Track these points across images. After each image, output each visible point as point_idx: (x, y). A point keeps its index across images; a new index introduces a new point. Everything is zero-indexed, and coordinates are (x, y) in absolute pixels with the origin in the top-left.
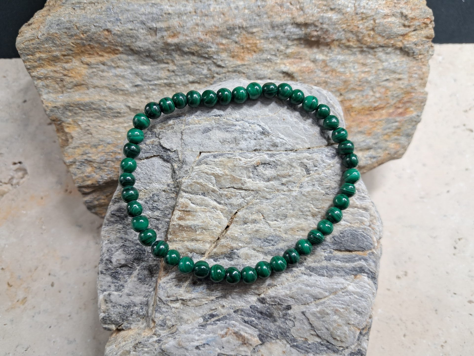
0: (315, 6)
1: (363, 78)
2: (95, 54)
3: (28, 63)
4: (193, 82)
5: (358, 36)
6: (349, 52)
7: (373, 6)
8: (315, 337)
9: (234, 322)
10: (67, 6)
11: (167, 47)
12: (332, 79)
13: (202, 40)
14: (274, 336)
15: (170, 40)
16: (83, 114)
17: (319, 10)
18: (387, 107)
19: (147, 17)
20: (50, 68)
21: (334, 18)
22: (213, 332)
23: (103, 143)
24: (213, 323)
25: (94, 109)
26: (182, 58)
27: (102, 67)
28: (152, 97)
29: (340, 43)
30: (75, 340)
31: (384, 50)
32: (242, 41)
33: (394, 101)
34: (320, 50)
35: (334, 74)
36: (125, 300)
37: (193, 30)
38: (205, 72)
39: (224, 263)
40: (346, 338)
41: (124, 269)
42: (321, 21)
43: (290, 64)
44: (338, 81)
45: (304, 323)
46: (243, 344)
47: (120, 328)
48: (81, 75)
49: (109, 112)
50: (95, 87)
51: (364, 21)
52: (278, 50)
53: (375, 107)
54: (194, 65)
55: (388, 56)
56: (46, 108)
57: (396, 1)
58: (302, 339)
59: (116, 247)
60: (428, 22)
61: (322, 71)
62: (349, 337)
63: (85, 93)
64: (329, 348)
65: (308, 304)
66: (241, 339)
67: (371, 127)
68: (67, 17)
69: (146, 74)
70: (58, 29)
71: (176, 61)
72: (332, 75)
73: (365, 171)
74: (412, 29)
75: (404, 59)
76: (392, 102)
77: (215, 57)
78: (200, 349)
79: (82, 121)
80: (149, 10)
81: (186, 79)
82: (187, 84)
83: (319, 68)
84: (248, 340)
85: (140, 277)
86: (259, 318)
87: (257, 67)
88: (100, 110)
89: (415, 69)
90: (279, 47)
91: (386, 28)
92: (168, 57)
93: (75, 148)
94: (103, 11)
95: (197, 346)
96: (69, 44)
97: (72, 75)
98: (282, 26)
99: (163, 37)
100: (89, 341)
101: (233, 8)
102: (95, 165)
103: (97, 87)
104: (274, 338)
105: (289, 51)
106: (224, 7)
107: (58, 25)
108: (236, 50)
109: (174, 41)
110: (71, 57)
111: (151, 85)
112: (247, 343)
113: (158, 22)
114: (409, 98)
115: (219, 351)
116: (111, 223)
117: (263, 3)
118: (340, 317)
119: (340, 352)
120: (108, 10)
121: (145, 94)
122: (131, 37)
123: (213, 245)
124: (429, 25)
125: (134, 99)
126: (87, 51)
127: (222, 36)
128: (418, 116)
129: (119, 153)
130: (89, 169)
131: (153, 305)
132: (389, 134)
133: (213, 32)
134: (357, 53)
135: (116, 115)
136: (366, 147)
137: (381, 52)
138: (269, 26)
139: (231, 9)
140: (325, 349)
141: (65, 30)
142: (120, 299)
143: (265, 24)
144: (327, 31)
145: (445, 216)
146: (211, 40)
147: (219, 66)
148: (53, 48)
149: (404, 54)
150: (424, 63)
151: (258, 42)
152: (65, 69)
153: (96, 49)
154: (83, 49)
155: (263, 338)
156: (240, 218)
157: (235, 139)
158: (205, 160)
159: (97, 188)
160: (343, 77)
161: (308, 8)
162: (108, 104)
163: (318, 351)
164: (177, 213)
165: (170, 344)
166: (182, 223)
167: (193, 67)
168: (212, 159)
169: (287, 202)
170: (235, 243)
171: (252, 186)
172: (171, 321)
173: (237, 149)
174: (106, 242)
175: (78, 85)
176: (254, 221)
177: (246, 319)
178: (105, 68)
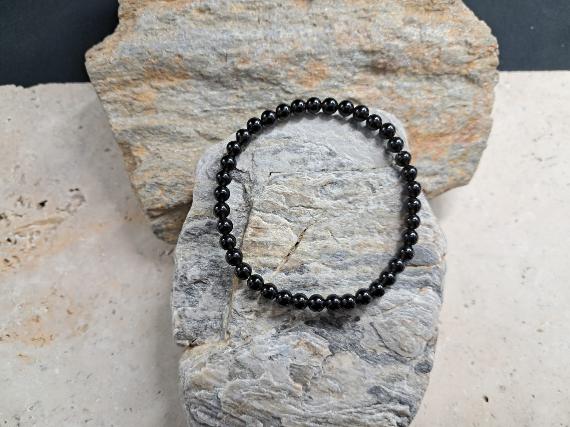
0: (382, 34)
1: (429, 104)
2: (165, 79)
3: (98, 88)
4: (261, 108)
5: (423, 64)
6: (415, 79)
7: (438, 35)
8: (383, 348)
9: (304, 333)
10: (140, 32)
11: (237, 73)
12: (398, 106)
13: (271, 66)
14: (344, 348)
15: (240, 66)
16: (153, 138)
17: (386, 38)
18: (453, 133)
19: (217, 43)
20: (120, 92)
21: (401, 45)
22: (285, 343)
23: (174, 166)
24: (285, 333)
25: (164, 133)
26: (251, 84)
27: (171, 92)
28: (220, 122)
29: (406, 71)
30: (138, 367)
31: (449, 77)
32: (310, 68)
33: (460, 128)
34: (386, 76)
35: (400, 100)
36: (200, 315)
37: (263, 57)
38: (273, 98)
39: (295, 276)
40: (413, 348)
41: (199, 284)
42: (387, 48)
43: (357, 90)
44: (404, 107)
45: (372, 335)
46: (314, 355)
47: (194, 343)
48: (150, 99)
50: (164, 111)
51: (430, 49)
52: (345, 77)
53: (441, 133)
54: (263, 92)
55: (453, 83)
56: (115, 132)
57: (460, 30)
58: (371, 350)
59: (190, 264)
60: (493, 50)
61: (389, 98)
62: (417, 348)
63: (153, 117)
64: (397, 359)
65: (375, 315)
66: (312, 350)
67: (437, 153)
68: (140, 43)
69: (215, 99)
70: (131, 54)
71: (245, 88)
72: (398, 102)
73: (431, 197)
74: (477, 57)
75: (469, 86)
76: (458, 128)
77: (283, 83)
78: (273, 360)
79: (151, 145)
80: (219, 36)
81: (255, 105)
82: (255, 110)
83: (386, 95)
84: (319, 350)
85: (214, 291)
86: (329, 330)
87: (325, 93)
88: (169, 134)
89: (480, 96)
90: (346, 74)
91: (451, 56)
92: (237, 83)
93: (144, 171)
94: (176, 37)
95: (270, 357)
96: (140, 69)
97: (141, 99)
98: (349, 53)
99: (233, 63)
100: (152, 368)
101: (302, 36)
102: (165, 188)
103: (166, 111)
104: (344, 350)
105: (356, 78)
106: (292, 34)
107: (130, 50)
108: (304, 76)
109: (245, 67)
110: (141, 82)
111: (220, 110)
112: (318, 353)
113: (229, 48)
114: (475, 125)
115: (291, 362)
116: (185, 241)
117: (332, 31)
118: (407, 328)
119: (408, 363)
120: (180, 36)
121: (213, 119)
122: (201, 62)
123: (284, 261)
124: (494, 53)
125: (203, 124)
126: (156, 75)
127: (291, 63)
128: (483, 142)
129: (190, 177)
130: (159, 192)
131: (228, 318)
132: (455, 160)
133: (283, 59)
134: (423, 80)
135: (186, 139)
136: (432, 173)
137: (447, 79)
138: (337, 53)
139: (300, 37)
140: (394, 359)
141: (137, 56)
142: (195, 314)
143: (333, 51)
144: (393, 58)
145: (513, 245)
146: (280, 66)
147: (287, 92)
148: (124, 73)
149: (469, 82)
150: (489, 90)
151: (326, 69)
152: (134, 93)
153: (166, 74)
154: (153, 74)
155: (333, 349)
156: (309, 235)
157: (304, 159)
158: (275, 180)
159: (166, 211)
160: (409, 104)
161: (375, 36)
162: (178, 128)
163: (386, 362)
164: (250, 230)
165: (244, 354)
166: (255, 239)
167: (261, 93)
168: (281, 179)
169: (354, 220)
170: (305, 258)
171: (320, 205)
172: (246, 332)
173: (306, 169)
174: (181, 259)
175: (147, 109)
176: (323, 238)
177: (317, 330)
178: (174, 92)
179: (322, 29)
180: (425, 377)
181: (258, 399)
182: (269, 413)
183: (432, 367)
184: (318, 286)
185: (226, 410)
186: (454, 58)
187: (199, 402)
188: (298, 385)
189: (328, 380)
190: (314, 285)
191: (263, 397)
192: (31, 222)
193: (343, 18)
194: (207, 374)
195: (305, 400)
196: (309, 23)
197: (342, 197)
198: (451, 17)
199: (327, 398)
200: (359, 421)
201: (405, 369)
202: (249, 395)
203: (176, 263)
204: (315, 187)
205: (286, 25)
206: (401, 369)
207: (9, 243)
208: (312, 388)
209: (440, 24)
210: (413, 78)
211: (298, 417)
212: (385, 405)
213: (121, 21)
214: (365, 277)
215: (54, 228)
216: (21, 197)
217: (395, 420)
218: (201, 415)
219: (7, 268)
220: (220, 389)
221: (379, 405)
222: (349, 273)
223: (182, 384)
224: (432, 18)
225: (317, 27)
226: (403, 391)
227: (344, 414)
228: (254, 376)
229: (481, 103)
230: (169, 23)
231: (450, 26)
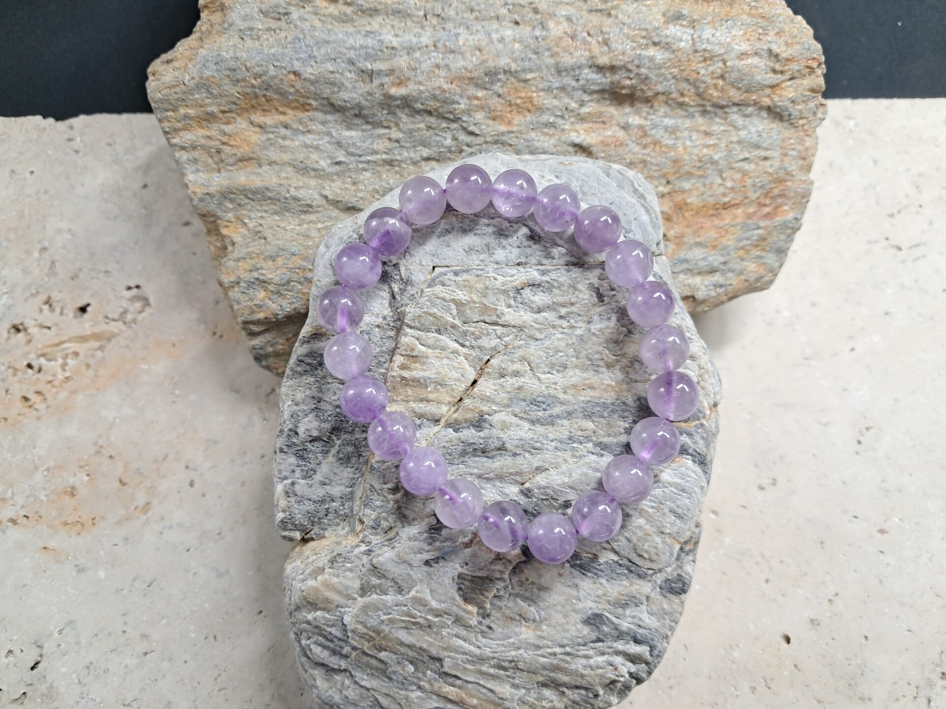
0: (628, 38)
1: (705, 156)
2: (273, 111)
3: (166, 124)
4: (428, 159)
5: (697, 88)
6: (683, 113)
7: (723, 39)
8: (609, 553)
10: (232, 33)
11: (389, 102)
12: (654, 157)
13: (444, 91)
15: (393, 91)
16: (252, 206)
17: (634, 45)
18: (745, 204)
19: (357, 53)
20: (201, 132)
21: (659, 57)
22: (452, 540)
23: (285, 253)
25: (270, 198)
26: (412, 119)
27: (283, 131)
28: (362, 182)
30: (228, 572)
31: (740, 110)
32: (509, 93)
33: (757, 195)
34: (635, 108)
35: (657, 148)
36: (319, 492)
37: (431, 75)
38: (448, 142)
39: (470, 435)
40: (657, 555)
41: (316, 444)
42: (636, 62)
43: (586, 131)
44: (664, 160)
46: (496, 559)
47: (308, 536)
48: (249, 144)
49: (293, 204)
50: (272, 163)
51: (708, 62)
52: (566, 109)
53: (725, 204)
54: (431, 132)
55: (748, 119)
56: (192, 195)
57: (760, 31)
58: (590, 556)
59: (304, 411)
60: (815, 64)
61: (638, 144)
62: (664, 554)
63: (254, 173)
64: (631, 571)
67: (718, 236)
68: (232, 52)
69: (353, 144)
70: (217, 70)
71: (401, 125)
72: (654, 150)
73: (706, 309)
74: (787, 76)
75: (774, 125)
76: (754, 196)
77: (464, 119)
78: (431, 566)
79: (250, 218)
80: (360, 41)
81: (418, 154)
82: (419, 162)
83: (634, 139)
85: (341, 456)
87: (533, 135)
88: (279, 200)
89: (792, 141)
90: (568, 104)
91: (744, 74)
92: (390, 117)
93: (238, 260)
94: (289, 43)
95: (427, 561)
96: (233, 95)
97: (235, 143)
98: (574, 70)
100: (250, 573)
101: (495, 40)
102: (271, 288)
103: (275, 163)
105: (585, 110)
106: (481, 38)
107: (217, 63)
108: (499, 108)
109: (402, 91)
110: (234, 115)
111: (361, 162)
112: (504, 558)
113: (375, 61)
114: (782, 190)
115: (460, 570)
116: (296, 374)
117: (544, 33)
118: (648, 520)
119: (649, 578)
120: (297, 41)
121: (350, 177)
122: (331, 84)
123: (453, 409)
124: (817, 70)
125: (333, 185)
126: (260, 105)
127: (477, 85)
128: (796, 219)
129: (310, 270)
130: (261, 294)
131: (361, 498)
132: (747, 248)
133: (464, 78)
134: (697, 115)
135: (305, 209)
136: (707, 269)
137: (737, 113)
138: (553, 70)
139: (493, 42)
140: (626, 571)
141: (228, 73)
142: (309, 490)
143: (547, 67)
144: (647, 78)
146: (458, 90)
147: (471, 133)
148: (208, 101)
149: (775, 118)
150: (809, 133)
151: (535, 95)
152: (225, 134)
153: (275, 103)
154: (254, 102)
155: (528, 553)
156: (494, 369)
157: (487, 246)
158: (441, 279)
159: (273, 325)
160: (673, 154)
161: (617, 41)
162: (292, 189)
163: (614, 576)
164: (399, 359)
165: (385, 556)
166: (406, 374)
167: (428, 134)
168: (451, 277)
169: (567, 345)
170: (486, 405)
171: (514, 320)
172: (388, 520)
173: (491, 262)
174: (290, 403)
175: (244, 160)
176: (516, 374)
178: (288, 132)
179: (529, 29)
180: (677, 601)
181: (406, 628)
182: (424, 650)
183: (689, 586)
184: (506, 450)
185: (355, 644)
186: (748, 78)
187: (313, 630)
188: (470, 607)
189: (519, 600)
190: (499, 449)
191: (414, 624)
192: (65, 338)
193: (563, 11)
194: (327, 585)
195: (482, 632)
196: (508, 19)
197: (548, 308)
198: (746, 8)
199: (517, 630)
200: (566, 668)
201: (644, 588)
202: (391, 621)
203: (282, 409)
204: (505, 292)
205: (469, 23)
206: (637, 587)
207: (30, 371)
208: (493, 612)
209: (727, 21)
210: (681, 112)
211: (470, 658)
212: (610, 644)
213: (202, 15)
214: (581, 438)
215: (101, 348)
216: (49, 298)
217: (625, 668)
218: (317, 650)
219: (26, 410)
220: (347, 609)
221: (600, 644)
222: (557, 431)
223: (287, 600)
224: (714, 10)
225: (521, 27)
226: (641, 623)
227: (544, 657)
228: (400, 591)
230: (279, 19)
231: (742, 24)
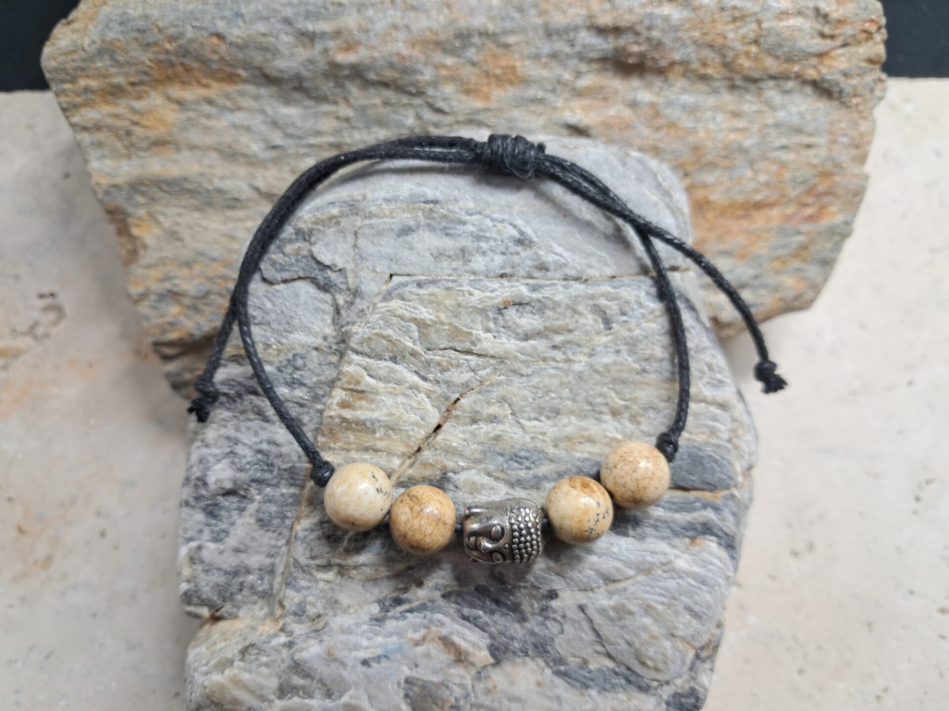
1: (732, 142)
2: (194, 83)
3: (64, 99)
5: (724, 56)
6: (706, 88)
8: (603, 657)
9: (439, 616)
11: (335, 72)
12: (668, 142)
13: (404, 58)
14: (521, 650)
15: (340, 58)
16: (168, 201)
17: (644, 1)
18: (782, 204)
19: (295, 10)
20: (107, 109)
21: (675, 17)
22: (398, 634)
23: (204, 258)
24: (398, 615)
25: (190, 192)
26: (364, 93)
27: (207, 109)
29: (687, 70)
30: (140, 644)
31: (778, 86)
32: (486, 61)
33: (797, 192)
34: (645, 82)
35: (673, 132)
36: (231, 560)
37: (387, 38)
38: (411, 121)
40: (665, 662)
41: (230, 498)
42: (647, 23)
43: (583, 109)
44: (681, 147)
45: (581, 628)
46: (456, 661)
47: (219, 613)
48: (165, 124)
49: (218, 198)
50: (194, 148)
51: (738, 24)
52: (559, 81)
53: (757, 203)
54: (389, 109)
55: (787, 97)
58: (578, 660)
59: (216, 455)
60: (873, 28)
61: (649, 126)
63: (171, 160)
64: (630, 682)
65: (592, 590)
66: (452, 651)
67: (747, 242)
68: (140, 9)
69: (293, 124)
70: (123, 32)
71: (352, 101)
72: (668, 134)
74: (839, 42)
75: (820, 105)
76: (793, 193)
77: (430, 93)
78: (370, 666)
79: (165, 216)
83: (643, 120)
84: (467, 653)
85: (261, 515)
86: (492, 612)
87: (516, 114)
88: (201, 194)
89: (843, 125)
90: (561, 75)
91: (783, 39)
92: (337, 91)
93: (149, 267)
95: (365, 661)
96: (143, 63)
97: (148, 123)
98: (567, 33)
99: (326, 51)
102: (187, 302)
103: (197, 147)
104: (521, 654)
105: (582, 83)
107: (122, 23)
108: (474, 80)
109: (351, 58)
110: (147, 88)
111: (302, 146)
112: (466, 659)
113: (317, 20)
114: (829, 187)
115: (408, 672)
118: (656, 621)
119: (653, 691)
121: (289, 165)
122: (263, 50)
123: (408, 462)
124: (876, 36)
125: (268, 175)
126: (178, 77)
127: (445, 51)
128: (846, 223)
130: (175, 310)
131: (282, 574)
132: (783, 258)
133: (428, 42)
134: (723, 91)
135: (232, 204)
137: (773, 88)
138: (541, 33)
140: (623, 682)
141: (136, 35)
142: (220, 556)
143: (533, 29)
144: (660, 44)
146: (422, 58)
147: (439, 111)
148: (112, 70)
149: (821, 95)
150: (864, 114)
151: (518, 64)
152: (136, 111)
153: (196, 74)
154: (170, 72)
155: (497, 653)
156: (464, 411)
157: (463, 250)
158: (399, 290)
159: (189, 347)
160: (691, 139)
163: (608, 686)
164: (338, 395)
165: (311, 651)
166: (347, 414)
167: (385, 111)
168: (413, 290)
169: (561, 384)
170: (451, 460)
171: (493, 348)
172: (315, 606)
173: (466, 271)
174: (199, 444)
175: (159, 144)
177: (466, 611)
178: (213, 110)
183: (704, 701)
186: (789, 43)
194: (237, 682)
197: (538, 334)
201: (646, 703)
204: (483, 312)
206: (637, 702)
210: (702, 87)
215: (5, 367)
228: (329, 694)
229: (845, 140)
